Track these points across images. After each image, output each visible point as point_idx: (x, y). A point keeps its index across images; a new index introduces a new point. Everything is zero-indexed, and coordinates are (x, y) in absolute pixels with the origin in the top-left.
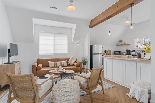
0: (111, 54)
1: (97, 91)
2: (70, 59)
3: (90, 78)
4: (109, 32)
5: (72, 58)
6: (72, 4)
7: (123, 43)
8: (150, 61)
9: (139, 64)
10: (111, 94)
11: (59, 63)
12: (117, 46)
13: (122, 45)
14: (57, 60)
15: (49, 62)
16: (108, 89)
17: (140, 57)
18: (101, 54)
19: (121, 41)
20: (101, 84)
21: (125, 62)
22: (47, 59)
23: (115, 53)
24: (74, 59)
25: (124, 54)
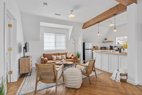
0: (98, 49)
1: (92, 76)
2: (68, 53)
3: (88, 66)
4: (99, 33)
5: (70, 53)
6: (73, 13)
7: (107, 41)
8: (127, 54)
9: (120, 57)
10: (101, 77)
11: (60, 57)
12: (103, 43)
13: (107, 42)
14: (58, 54)
15: (53, 56)
16: (99, 74)
17: (120, 52)
18: (91, 49)
19: (106, 39)
20: (94, 71)
21: (110, 55)
22: (51, 54)
23: (101, 48)
24: (71, 54)
25: (108, 49)
